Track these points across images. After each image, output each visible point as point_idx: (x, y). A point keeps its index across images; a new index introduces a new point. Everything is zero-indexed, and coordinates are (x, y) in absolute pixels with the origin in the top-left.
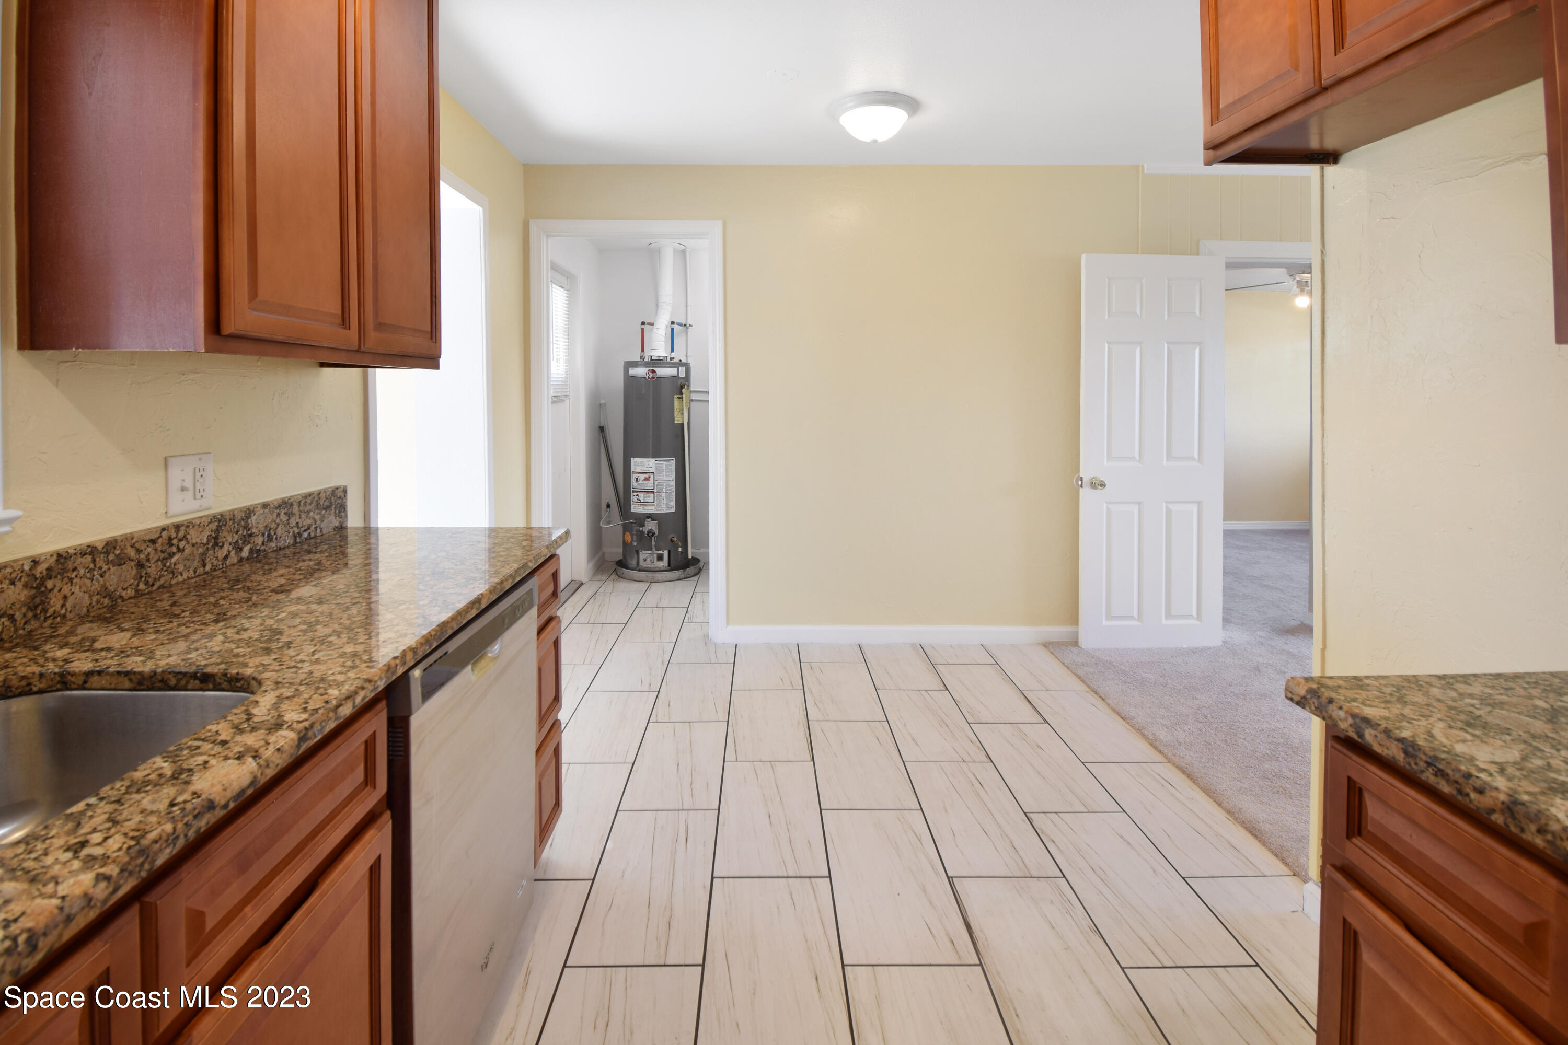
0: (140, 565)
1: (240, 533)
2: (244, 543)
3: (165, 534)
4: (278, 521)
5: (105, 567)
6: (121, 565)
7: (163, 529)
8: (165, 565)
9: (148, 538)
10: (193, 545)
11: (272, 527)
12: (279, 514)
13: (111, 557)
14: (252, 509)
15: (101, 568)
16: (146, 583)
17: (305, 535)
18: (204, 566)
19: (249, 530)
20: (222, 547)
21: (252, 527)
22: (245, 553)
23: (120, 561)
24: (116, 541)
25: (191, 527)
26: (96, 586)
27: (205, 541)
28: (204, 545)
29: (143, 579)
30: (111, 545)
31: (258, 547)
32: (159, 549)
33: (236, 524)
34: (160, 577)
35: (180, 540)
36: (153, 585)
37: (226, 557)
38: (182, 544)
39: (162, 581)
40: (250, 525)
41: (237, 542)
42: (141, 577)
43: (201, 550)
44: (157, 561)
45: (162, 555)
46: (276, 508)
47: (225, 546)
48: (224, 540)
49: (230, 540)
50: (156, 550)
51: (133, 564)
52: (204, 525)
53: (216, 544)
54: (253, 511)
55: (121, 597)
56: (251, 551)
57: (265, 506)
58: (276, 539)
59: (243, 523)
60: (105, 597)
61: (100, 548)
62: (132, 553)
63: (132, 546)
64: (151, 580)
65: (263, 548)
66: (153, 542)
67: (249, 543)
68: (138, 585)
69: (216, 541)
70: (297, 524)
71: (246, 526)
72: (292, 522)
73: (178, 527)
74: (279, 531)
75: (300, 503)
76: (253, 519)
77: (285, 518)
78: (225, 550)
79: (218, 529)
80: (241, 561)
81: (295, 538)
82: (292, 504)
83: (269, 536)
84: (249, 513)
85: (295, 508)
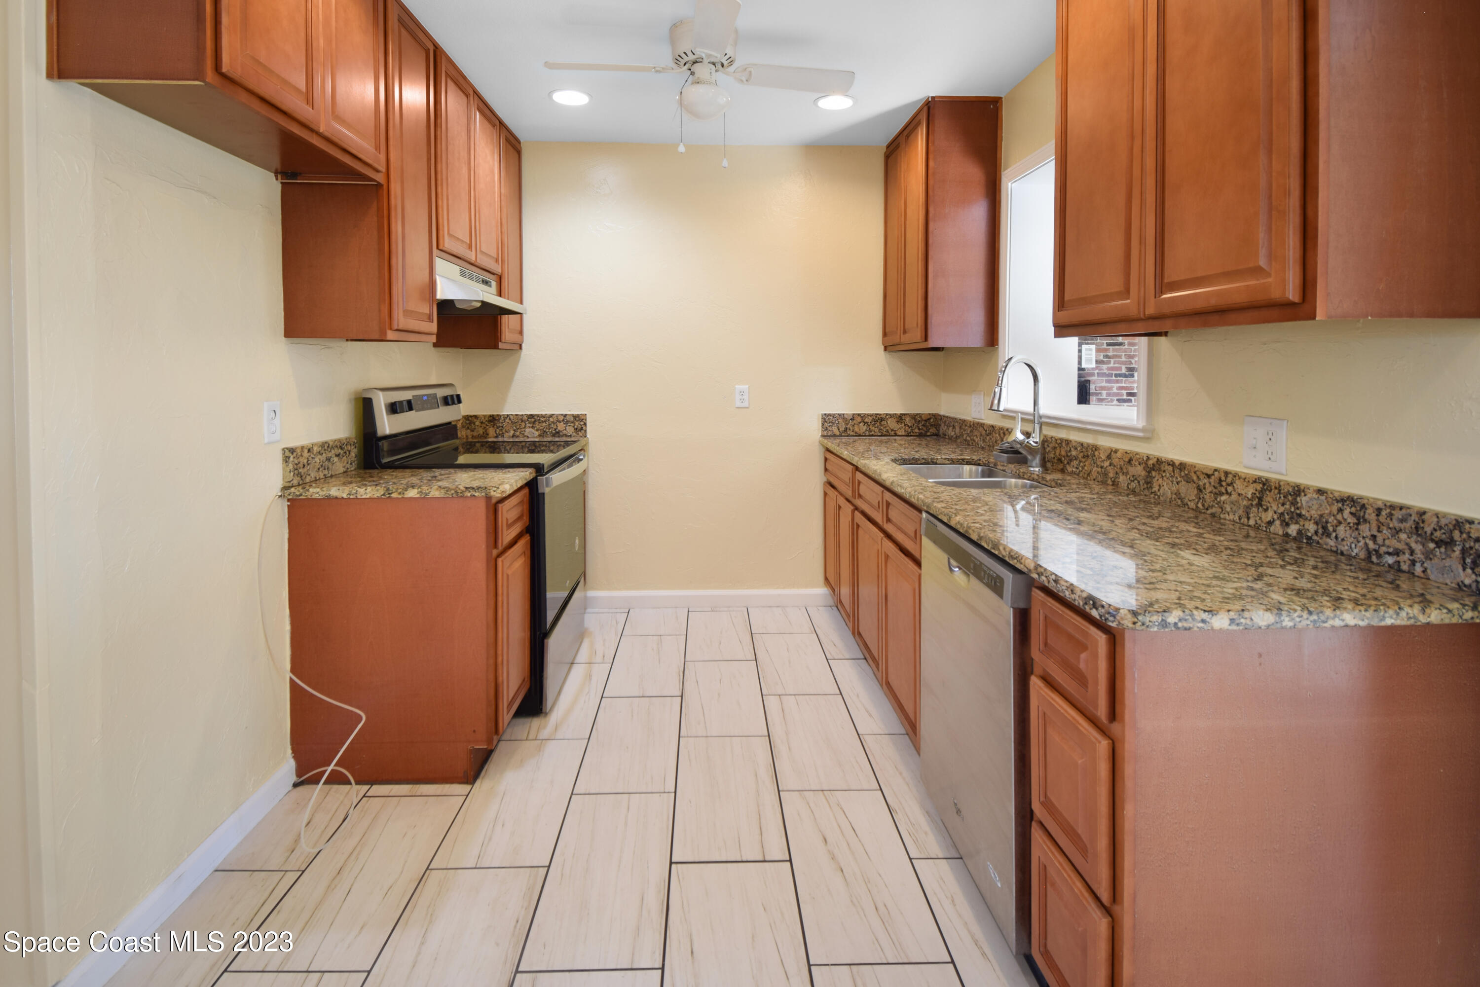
0: (1199, 489)
1: (1287, 506)
2: (1291, 518)
3: (1216, 473)
4: (1339, 517)
5: (1179, 479)
6: (1187, 482)
7: (1216, 470)
8: (1216, 499)
9: (1205, 471)
10: (1239, 495)
11: (1330, 520)
12: (1340, 510)
13: (1183, 474)
14: (1302, 488)
15: (1177, 478)
16: (1203, 505)
17: (1390, 560)
18: (1248, 518)
19: (1298, 508)
20: (1266, 510)
21: (1301, 507)
22: (1293, 530)
23: (1188, 479)
24: (1186, 464)
25: (1237, 477)
26: (1175, 488)
27: (1250, 496)
28: (1249, 500)
29: (1201, 501)
30: (1182, 466)
31: (1309, 534)
32: (1213, 484)
33: (1282, 496)
34: (1212, 506)
35: (1228, 485)
36: (1207, 509)
37: (1270, 523)
38: (1230, 489)
39: (1213, 510)
40: (1299, 505)
41: (1282, 514)
42: (1200, 498)
43: (1245, 503)
44: (1211, 492)
45: (1214, 490)
46: (1338, 501)
47: (1269, 510)
48: (1269, 505)
49: (1275, 508)
50: (1210, 483)
51: (1195, 485)
52: (1249, 481)
53: (1260, 504)
54: (1304, 491)
55: (1187, 505)
56: (1300, 532)
57: (1320, 492)
58: (1336, 537)
59: (1290, 498)
60: (1179, 499)
61: (1177, 464)
62: (1195, 478)
63: (1195, 473)
64: (1206, 505)
65: (1315, 537)
66: (1209, 476)
67: (1297, 523)
68: (1198, 503)
69: (1259, 501)
70: (1374, 537)
71: (1294, 503)
72: (1365, 529)
73: (1227, 473)
74: (1341, 529)
75: (1379, 511)
76: (1303, 500)
77: (1352, 520)
78: (1268, 516)
79: (1262, 491)
80: (1287, 535)
81: (1369, 553)
82: (1363, 506)
83: (1325, 528)
84: (1298, 491)
85: (1370, 515)
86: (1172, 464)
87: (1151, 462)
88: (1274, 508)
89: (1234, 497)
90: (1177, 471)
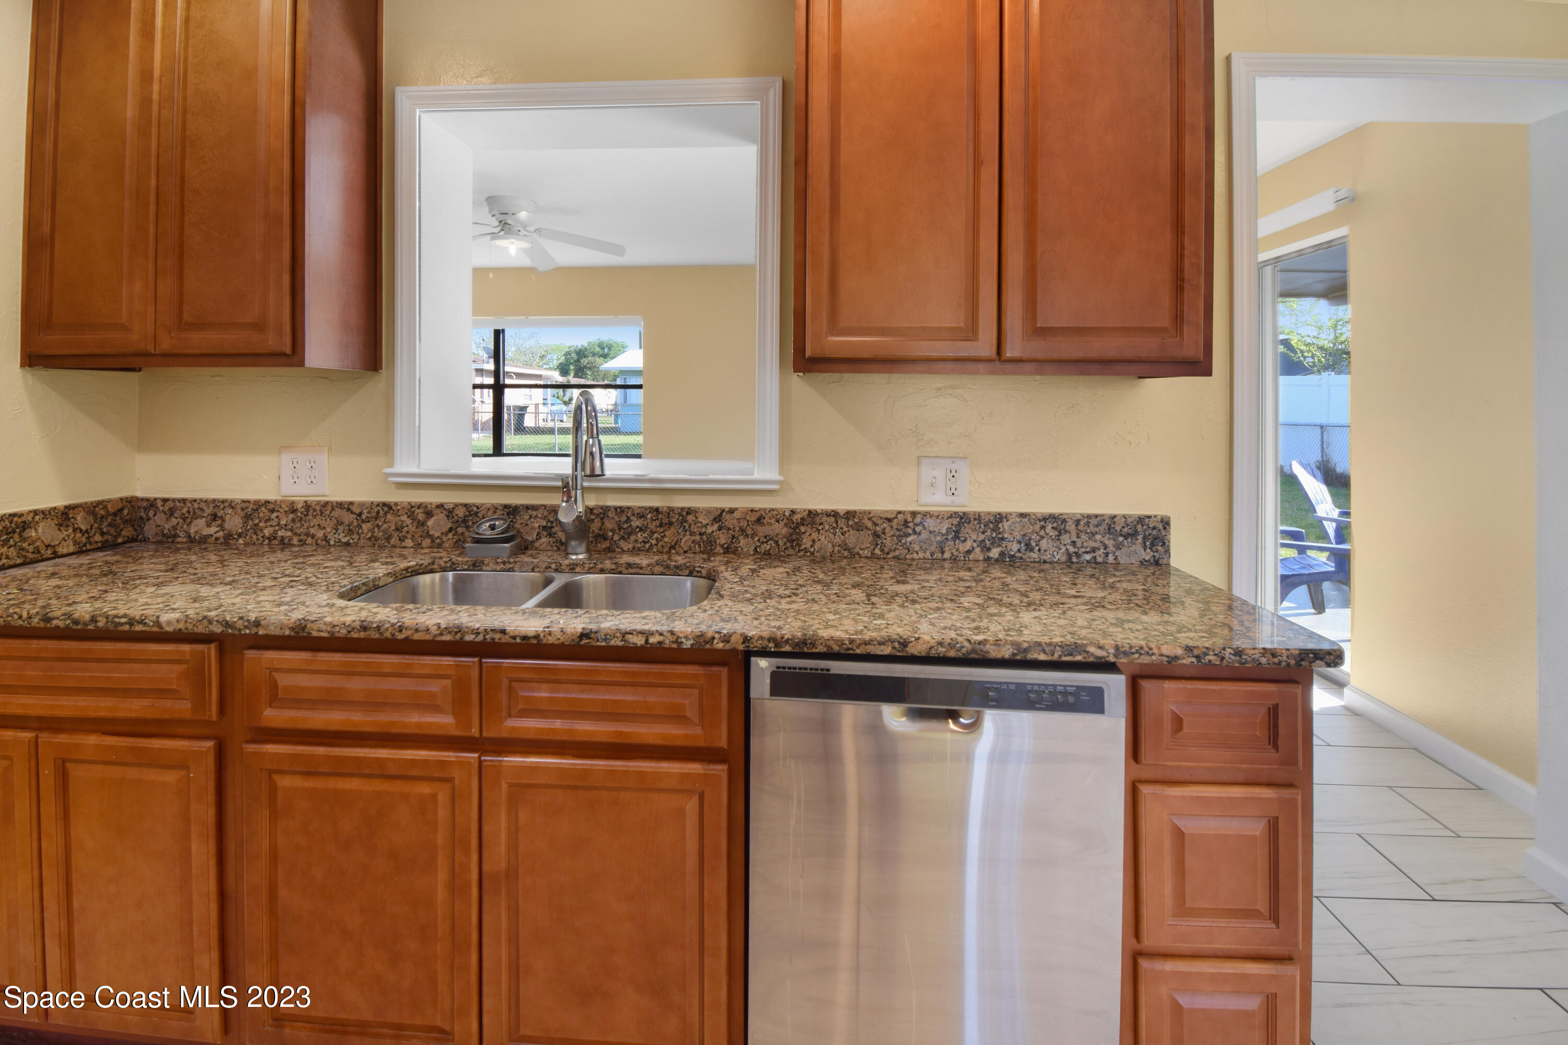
0: (876, 535)
1: (988, 533)
2: (992, 544)
3: (900, 516)
4: (1042, 533)
5: (845, 529)
6: (858, 530)
7: (899, 512)
8: (900, 542)
9: (884, 516)
10: (931, 532)
11: (1033, 537)
12: (1043, 527)
13: (851, 523)
14: (1004, 515)
15: (842, 528)
16: (882, 550)
17: (1088, 557)
18: (943, 553)
19: (1000, 533)
20: (965, 540)
21: (1004, 531)
22: (995, 553)
23: (859, 527)
24: (855, 512)
25: (928, 516)
26: (838, 539)
27: (944, 531)
28: (943, 535)
29: (879, 547)
30: (850, 515)
31: (1012, 553)
32: (895, 527)
33: (982, 525)
34: (895, 550)
35: (917, 525)
36: (888, 553)
37: (969, 552)
38: (918, 529)
39: (897, 553)
40: (1001, 530)
41: (983, 541)
42: (877, 544)
43: (939, 538)
44: (893, 536)
45: (898, 533)
46: (1040, 521)
47: (968, 541)
48: (967, 536)
49: (974, 537)
50: (892, 527)
51: (869, 532)
52: (943, 518)
53: (956, 537)
54: (1006, 517)
55: (858, 554)
56: (1002, 554)
57: (1022, 515)
58: (1039, 550)
59: (991, 526)
60: (845, 550)
61: (842, 514)
62: (870, 524)
63: (870, 519)
64: (886, 550)
65: (1018, 555)
66: (889, 520)
67: (999, 546)
68: (874, 549)
69: (957, 534)
70: (1074, 543)
71: (996, 529)
72: (1066, 539)
73: (914, 514)
74: (1044, 544)
75: (1078, 522)
76: (1006, 525)
77: (1053, 533)
78: (968, 545)
79: (959, 525)
80: (988, 559)
81: (1070, 556)
82: (1064, 521)
83: (1028, 545)
84: (1000, 518)
85: (1071, 526)
86: (835, 514)
87: (797, 517)
88: (972, 537)
89: (924, 535)
90: (842, 523)
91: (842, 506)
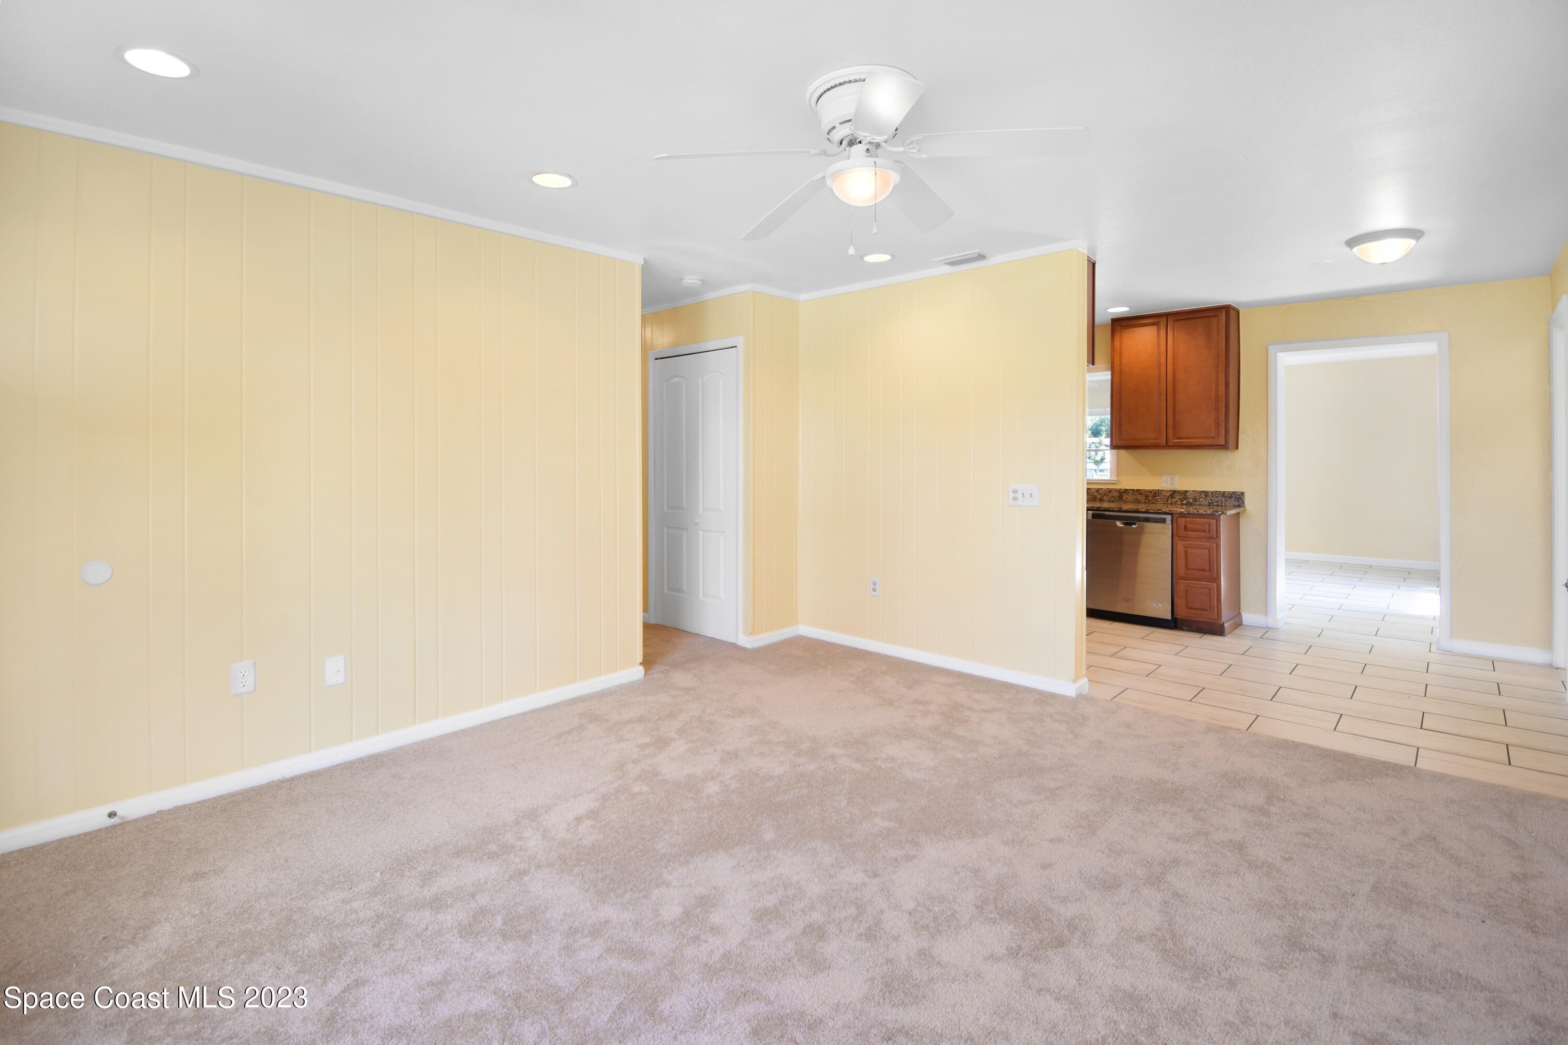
0: (1146, 496)
1: (1183, 496)
2: (1185, 498)
4: (1200, 496)
7: (1153, 490)
9: (1149, 490)
11: (1197, 497)
14: (1188, 491)
17: (1216, 504)
20: (1175, 498)
22: (1185, 502)
23: (1141, 494)
26: (1135, 497)
27: (1168, 495)
30: (1138, 490)
35: (1159, 493)
45: (1154, 494)
46: (1200, 492)
52: (1169, 491)
57: (1194, 491)
58: (1200, 501)
59: (1183, 494)
65: (1193, 502)
66: (1151, 492)
68: (1145, 500)
69: (1172, 496)
70: (1211, 500)
71: (1185, 495)
72: (1208, 498)
73: (1158, 490)
74: (1201, 499)
75: (1212, 493)
76: (1188, 494)
77: (1204, 496)
78: (1176, 500)
79: (1173, 493)
80: (1182, 504)
81: (1209, 503)
82: (1208, 493)
83: (1196, 500)
84: (1186, 492)
85: (1210, 494)
86: (1133, 490)
87: (1121, 491)
88: (1177, 497)
89: (1162, 496)
90: (1135, 493)
91: (1135, 488)
